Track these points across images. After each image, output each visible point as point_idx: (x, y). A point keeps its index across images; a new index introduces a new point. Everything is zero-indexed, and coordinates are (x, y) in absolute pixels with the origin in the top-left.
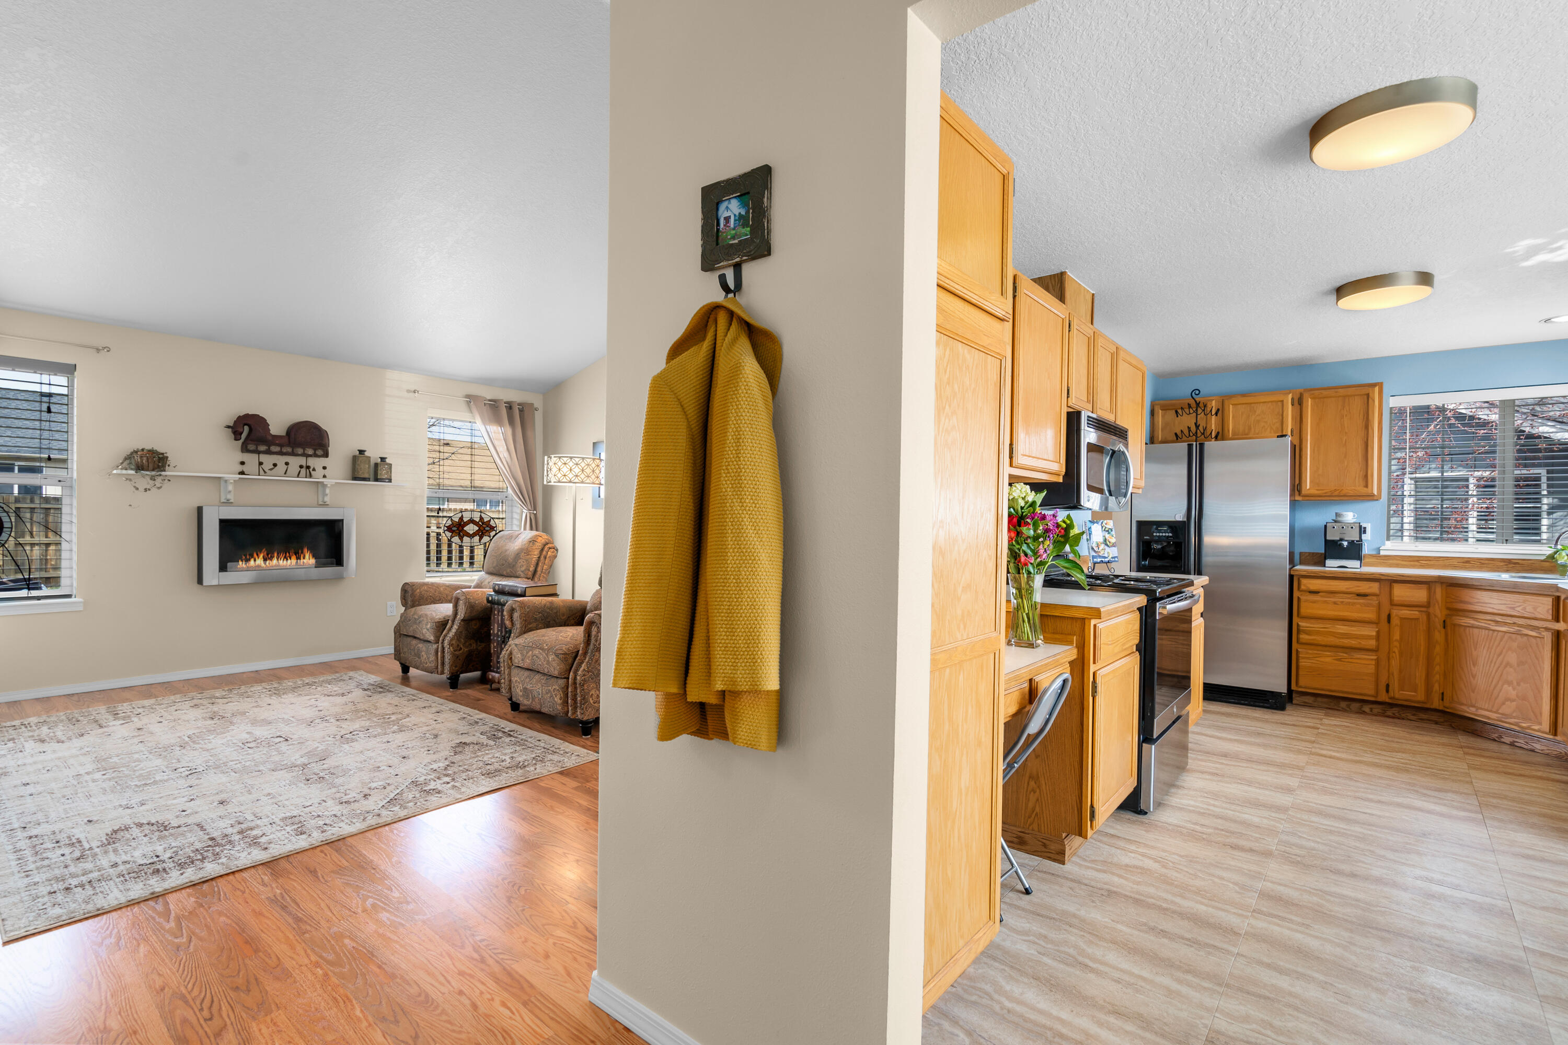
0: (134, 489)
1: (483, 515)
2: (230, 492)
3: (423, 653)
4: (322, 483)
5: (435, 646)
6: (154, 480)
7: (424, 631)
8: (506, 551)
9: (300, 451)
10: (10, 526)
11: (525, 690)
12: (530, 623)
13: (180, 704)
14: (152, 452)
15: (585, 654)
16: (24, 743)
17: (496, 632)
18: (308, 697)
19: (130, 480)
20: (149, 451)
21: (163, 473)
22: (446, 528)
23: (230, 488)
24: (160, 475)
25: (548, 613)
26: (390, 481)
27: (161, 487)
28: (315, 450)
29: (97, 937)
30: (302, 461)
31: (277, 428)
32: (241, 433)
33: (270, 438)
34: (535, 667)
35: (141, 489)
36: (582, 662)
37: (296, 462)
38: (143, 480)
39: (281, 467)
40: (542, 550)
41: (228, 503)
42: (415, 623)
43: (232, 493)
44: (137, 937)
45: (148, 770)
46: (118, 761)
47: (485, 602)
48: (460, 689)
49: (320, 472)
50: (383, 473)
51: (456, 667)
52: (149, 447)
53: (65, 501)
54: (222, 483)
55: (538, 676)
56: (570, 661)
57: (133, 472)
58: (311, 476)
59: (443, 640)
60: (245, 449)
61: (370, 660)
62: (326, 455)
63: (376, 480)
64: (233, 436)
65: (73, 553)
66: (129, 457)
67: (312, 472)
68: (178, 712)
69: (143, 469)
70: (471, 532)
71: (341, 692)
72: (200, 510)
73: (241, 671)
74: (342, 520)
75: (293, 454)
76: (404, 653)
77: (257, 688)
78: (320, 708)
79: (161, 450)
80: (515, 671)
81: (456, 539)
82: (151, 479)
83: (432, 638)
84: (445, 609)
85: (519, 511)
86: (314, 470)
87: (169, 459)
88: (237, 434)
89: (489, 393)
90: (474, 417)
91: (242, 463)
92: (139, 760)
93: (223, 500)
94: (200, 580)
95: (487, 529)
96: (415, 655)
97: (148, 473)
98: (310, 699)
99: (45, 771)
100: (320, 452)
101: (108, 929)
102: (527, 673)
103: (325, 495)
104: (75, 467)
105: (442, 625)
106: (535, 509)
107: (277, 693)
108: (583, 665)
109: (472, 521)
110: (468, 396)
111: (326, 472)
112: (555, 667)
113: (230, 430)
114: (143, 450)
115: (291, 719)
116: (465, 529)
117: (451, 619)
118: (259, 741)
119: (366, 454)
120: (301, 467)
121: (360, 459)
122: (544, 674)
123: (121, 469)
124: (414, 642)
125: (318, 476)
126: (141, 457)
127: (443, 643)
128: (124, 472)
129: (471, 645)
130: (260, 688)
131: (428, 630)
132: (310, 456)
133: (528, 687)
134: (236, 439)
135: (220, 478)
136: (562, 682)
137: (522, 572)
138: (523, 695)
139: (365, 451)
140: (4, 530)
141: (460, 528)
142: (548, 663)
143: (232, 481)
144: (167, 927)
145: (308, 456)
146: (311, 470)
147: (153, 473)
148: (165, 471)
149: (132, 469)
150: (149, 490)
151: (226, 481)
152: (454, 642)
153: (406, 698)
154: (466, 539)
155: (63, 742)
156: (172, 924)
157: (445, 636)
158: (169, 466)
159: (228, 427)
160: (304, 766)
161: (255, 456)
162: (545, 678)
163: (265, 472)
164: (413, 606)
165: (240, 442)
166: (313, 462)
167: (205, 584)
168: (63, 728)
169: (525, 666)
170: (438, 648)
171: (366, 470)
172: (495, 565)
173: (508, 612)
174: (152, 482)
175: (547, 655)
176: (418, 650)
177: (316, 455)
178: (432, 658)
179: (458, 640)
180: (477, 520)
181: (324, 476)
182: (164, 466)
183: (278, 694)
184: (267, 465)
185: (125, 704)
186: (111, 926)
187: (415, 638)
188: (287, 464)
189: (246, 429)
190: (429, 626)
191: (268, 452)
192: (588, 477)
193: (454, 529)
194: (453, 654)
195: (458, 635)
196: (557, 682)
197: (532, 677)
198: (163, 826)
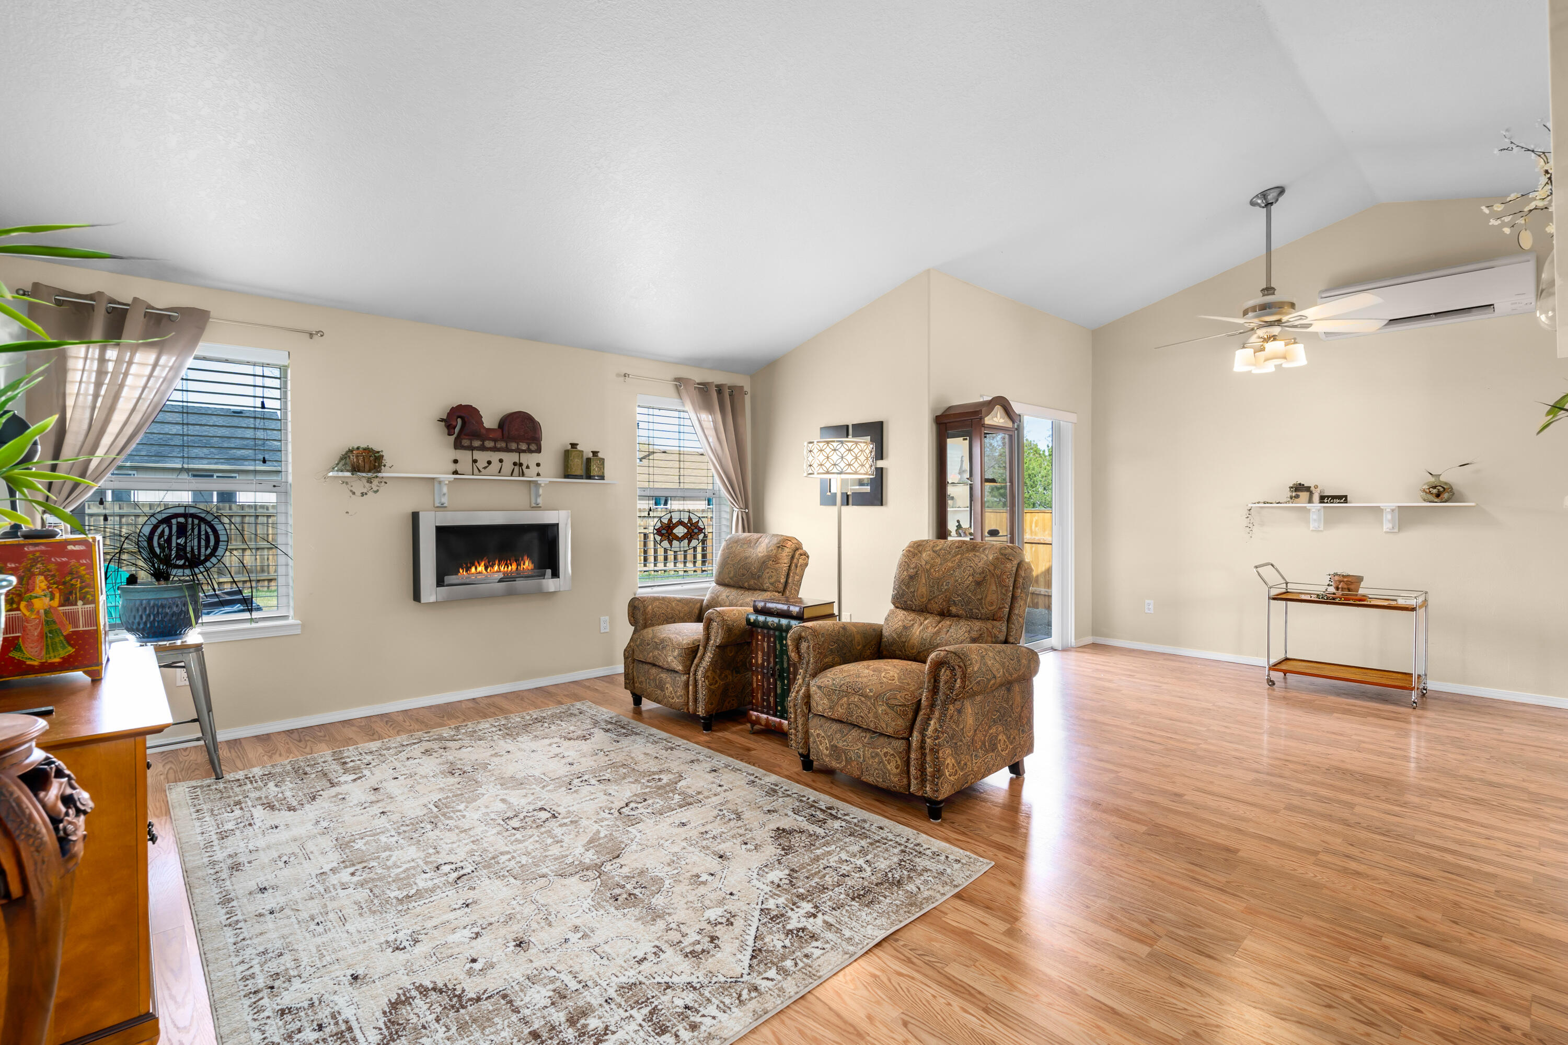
0: (351, 494)
1: (692, 516)
2: (444, 494)
3: (668, 685)
4: (535, 483)
5: (684, 678)
6: (371, 483)
7: (670, 659)
8: (746, 558)
9: (513, 446)
10: (226, 539)
11: (834, 748)
12: (825, 656)
13: (409, 748)
14: (368, 450)
15: (932, 706)
16: (252, 809)
17: (760, 661)
18: (547, 741)
19: (347, 483)
20: (365, 449)
21: (380, 475)
22: (655, 531)
23: (445, 490)
24: (377, 477)
25: (843, 642)
26: (602, 478)
27: (377, 491)
28: (529, 445)
30: (514, 457)
31: (490, 420)
32: (455, 428)
33: (484, 431)
34: (853, 719)
35: (358, 493)
36: (929, 719)
37: (510, 458)
38: (359, 483)
39: (495, 465)
40: (793, 557)
41: (442, 507)
42: (656, 648)
43: (446, 496)
45: (405, 866)
46: (364, 848)
47: (744, 623)
48: (715, 731)
49: (534, 470)
50: (595, 470)
51: (712, 704)
52: (363, 445)
53: (281, 509)
54: (436, 484)
55: (855, 733)
56: (910, 716)
57: (348, 474)
58: (523, 475)
59: (696, 671)
60: (458, 445)
61: (587, 684)
62: (539, 450)
63: (589, 477)
64: (446, 431)
65: (290, 568)
66: (344, 457)
67: (525, 470)
68: (411, 761)
69: (359, 471)
70: (680, 536)
71: (579, 733)
72: (415, 517)
73: (459, 699)
74: (558, 524)
75: (507, 450)
76: (641, 683)
77: (484, 725)
78: (570, 760)
79: (376, 448)
80: (814, 722)
81: (666, 544)
82: (368, 482)
83: (680, 668)
84: (691, 631)
85: (728, 510)
86: (528, 467)
87: (384, 458)
88: (450, 428)
89: (698, 376)
90: (683, 405)
91: (456, 461)
92: (388, 848)
93: (437, 504)
94: (417, 597)
95: (696, 531)
96: (657, 686)
97: (364, 474)
98: (550, 745)
99: (281, 864)
100: (533, 447)
102: (835, 726)
103: (538, 495)
104: (290, 470)
105: (692, 652)
106: (747, 507)
107: (509, 733)
108: (932, 722)
109: (680, 523)
110: (678, 380)
111: (540, 469)
112: (892, 723)
113: (443, 423)
114: (358, 448)
115: (543, 776)
116: (674, 531)
117: (702, 644)
118: (521, 816)
119: (579, 448)
120: (515, 464)
121: (574, 453)
122: (867, 730)
123: (337, 471)
124: (654, 671)
125: (531, 475)
126: (357, 456)
127: (695, 674)
128: (341, 474)
129: (726, 676)
130: (487, 725)
131: (675, 658)
132: (524, 451)
133: (840, 745)
134: (449, 434)
135: (433, 479)
136: (900, 745)
137: (771, 584)
138: (831, 755)
139: (577, 444)
140: (221, 543)
141: (670, 531)
142: (876, 716)
143: (447, 482)
145: (520, 451)
146: (524, 467)
147: (370, 475)
148: (380, 472)
149: (348, 471)
150: (366, 494)
151: (440, 482)
152: (709, 674)
153: (661, 746)
154: (675, 543)
155: (295, 810)
157: (698, 666)
158: (385, 466)
159: (442, 420)
160: (598, 867)
161: (469, 453)
162: (868, 735)
163: (480, 471)
164: (645, 626)
165: (453, 438)
166: (526, 459)
167: (423, 601)
168: (291, 786)
169: (836, 716)
170: (688, 681)
171: (577, 466)
172: (732, 575)
173: (793, 640)
174: (368, 485)
175: (874, 705)
176: (661, 681)
177: (529, 451)
178: (680, 692)
179: (714, 671)
180: (686, 521)
181: (538, 475)
182: (380, 466)
183: (511, 735)
184: (481, 464)
185: (351, 748)
187: (654, 665)
188: (501, 461)
189: (459, 420)
190: (676, 653)
191: (483, 448)
192: (849, 465)
193: (664, 532)
194: (709, 690)
195: (713, 663)
196: (890, 744)
197: (846, 732)
198: (455, 996)
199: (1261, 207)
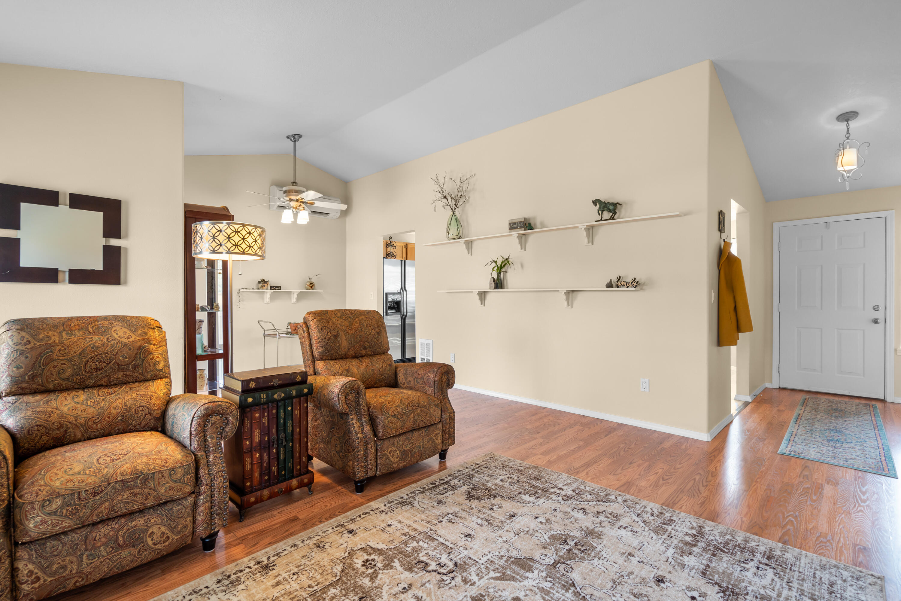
29: (828, 546)
44: (809, 533)
101: (820, 546)
122: (425, 427)
144: (792, 527)
156: (788, 527)
162: (425, 430)
169: (405, 430)
186: (818, 546)
196: (436, 428)
197: (410, 437)
198: (725, 595)
199: (291, 140)
